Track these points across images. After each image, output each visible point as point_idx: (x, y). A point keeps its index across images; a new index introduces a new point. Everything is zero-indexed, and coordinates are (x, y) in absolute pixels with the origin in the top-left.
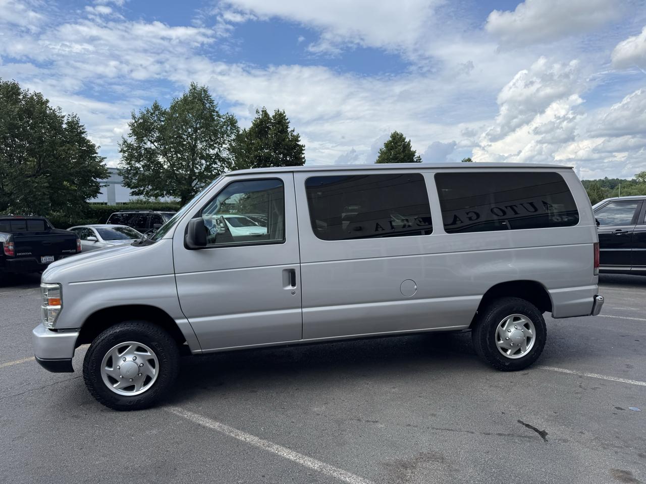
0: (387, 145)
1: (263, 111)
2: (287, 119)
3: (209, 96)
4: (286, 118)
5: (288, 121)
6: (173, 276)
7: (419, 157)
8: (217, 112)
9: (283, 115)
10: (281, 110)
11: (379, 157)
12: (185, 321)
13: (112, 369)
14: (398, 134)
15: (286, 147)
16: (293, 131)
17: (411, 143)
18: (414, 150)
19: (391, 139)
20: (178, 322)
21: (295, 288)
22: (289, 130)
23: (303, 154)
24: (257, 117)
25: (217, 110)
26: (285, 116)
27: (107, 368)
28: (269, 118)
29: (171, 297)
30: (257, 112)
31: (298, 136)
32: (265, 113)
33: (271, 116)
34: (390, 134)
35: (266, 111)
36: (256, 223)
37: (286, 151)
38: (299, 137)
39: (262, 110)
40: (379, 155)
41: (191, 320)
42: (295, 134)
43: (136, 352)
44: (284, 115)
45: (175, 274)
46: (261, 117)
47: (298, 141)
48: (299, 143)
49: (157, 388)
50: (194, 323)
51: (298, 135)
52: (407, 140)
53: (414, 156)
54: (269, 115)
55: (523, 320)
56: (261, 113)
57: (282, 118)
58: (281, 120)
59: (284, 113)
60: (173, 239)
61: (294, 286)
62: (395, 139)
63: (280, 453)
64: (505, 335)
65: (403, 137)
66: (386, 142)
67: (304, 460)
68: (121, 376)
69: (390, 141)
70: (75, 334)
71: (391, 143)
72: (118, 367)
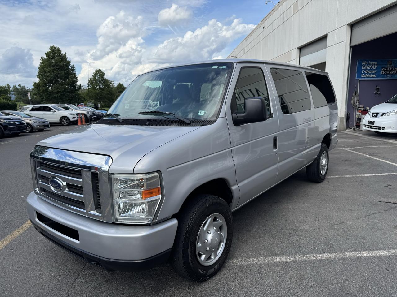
0: (47, 55)
6: (230, 150)
7: (73, 66)
11: (41, 63)
12: (237, 186)
13: (200, 245)
14: (55, 47)
17: (67, 55)
18: (70, 61)
19: (50, 51)
20: (233, 188)
27: (198, 246)
29: (231, 168)
34: (50, 47)
40: (41, 62)
43: (213, 223)
45: (231, 148)
49: (227, 249)
50: (241, 186)
52: (63, 53)
53: (69, 65)
55: (325, 154)
60: (226, 117)
61: (276, 148)
62: (53, 51)
63: (358, 255)
64: (322, 164)
65: (60, 50)
66: (47, 53)
67: (375, 253)
68: (208, 249)
69: (49, 52)
70: (175, 222)
71: (51, 53)
72: (206, 241)
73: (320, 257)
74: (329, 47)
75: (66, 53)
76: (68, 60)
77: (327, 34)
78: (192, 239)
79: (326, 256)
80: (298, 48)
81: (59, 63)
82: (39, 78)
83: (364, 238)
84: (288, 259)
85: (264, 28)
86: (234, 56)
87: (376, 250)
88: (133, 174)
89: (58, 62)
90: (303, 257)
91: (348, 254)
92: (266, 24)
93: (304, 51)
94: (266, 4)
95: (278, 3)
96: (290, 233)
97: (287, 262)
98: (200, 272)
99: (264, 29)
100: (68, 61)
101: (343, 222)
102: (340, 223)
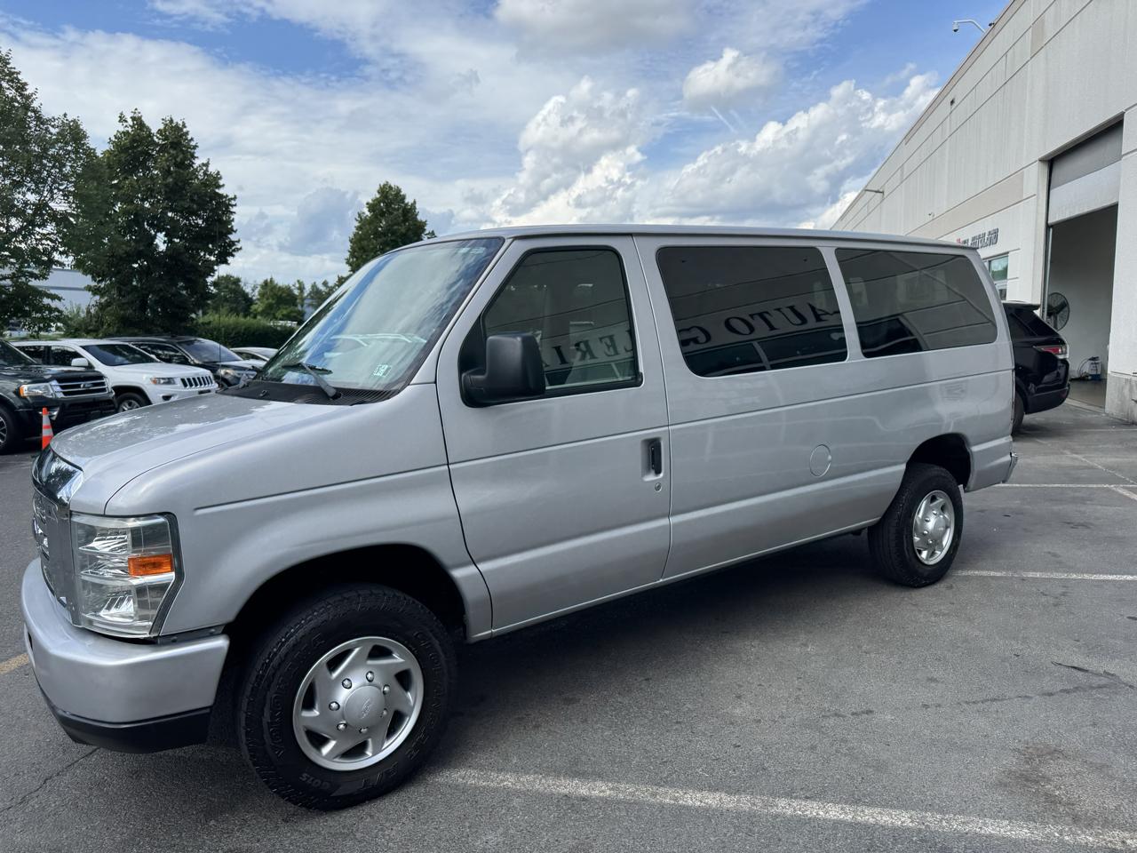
0: (371, 207)
1: (133, 119)
2: (192, 139)
3: (14, 73)
4: (189, 137)
5: (193, 143)
6: (443, 472)
7: (432, 232)
8: (35, 111)
9: (182, 130)
10: (177, 120)
11: (357, 228)
12: (471, 570)
13: (316, 713)
14: (391, 188)
15: (196, 198)
16: (207, 165)
17: (417, 206)
18: (424, 220)
19: (378, 196)
20: (457, 574)
21: (661, 475)
22: (197, 163)
23: (232, 213)
24: (122, 129)
25: (35, 105)
26: (187, 133)
27: (306, 714)
28: (150, 135)
29: (443, 519)
30: (122, 119)
31: (217, 177)
32: (139, 122)
33: (154, 131)
34: (377, 188)
35: (140, 118)
36: (153, 356)
37: (195, 206)
38: (221, 178)
39: (132, 115)
40: (357, 224)
41: (483, 567)
42: (212, 169)
43: (370, 662)
44: (185, 130)
45: (448, 465)
46: (130, 130)
47: (219, 187)
48: (220, 191)
49: (422, 736)
50: (492, 572)
51: (218, 173)
52: (409, 200)
53: (424, 229)
54: (148, 129)
55: (940, 501)
56: (130, 122)
57: (181, 136)
58: (177, 141)
59: (184, 126)
60: (435, 382)
61: (658, 472)
62: (386, 197)
63: (808, 812)
64: (923, 527)
65: (402, 194)
66: (371, 202)
67: (868, 815)
68: (341, 726)
69: (377, 199)
70: (221, 643)
71: (379, 203)
72: (334, 705)
73: (692, 799)
74: (1128, 153)
75: (415, 202)
76: (419, 218)
77: (1122, 114)
78: (276, 693)
79: (712, 800)
80: (1042, 160)
81: (396, 227)
82: (350, 265)
83: (880, 767)
84: (600, 789)
85: (952, 102)
86: (876, 189)
87: (883, 806)
88: (104, 516)
89: (395, 224)
90: (643, 793)
91: (782, 802)
92: (958, 92)
93: (1061, 170)
94: (955, 31)
95: (990, 25)
96: (677, 723)
97: (584, 799)
98: (309, 782)
99: (955, 105)
100: (421, 222)
101: (871, 712)
102: (853, 714)
